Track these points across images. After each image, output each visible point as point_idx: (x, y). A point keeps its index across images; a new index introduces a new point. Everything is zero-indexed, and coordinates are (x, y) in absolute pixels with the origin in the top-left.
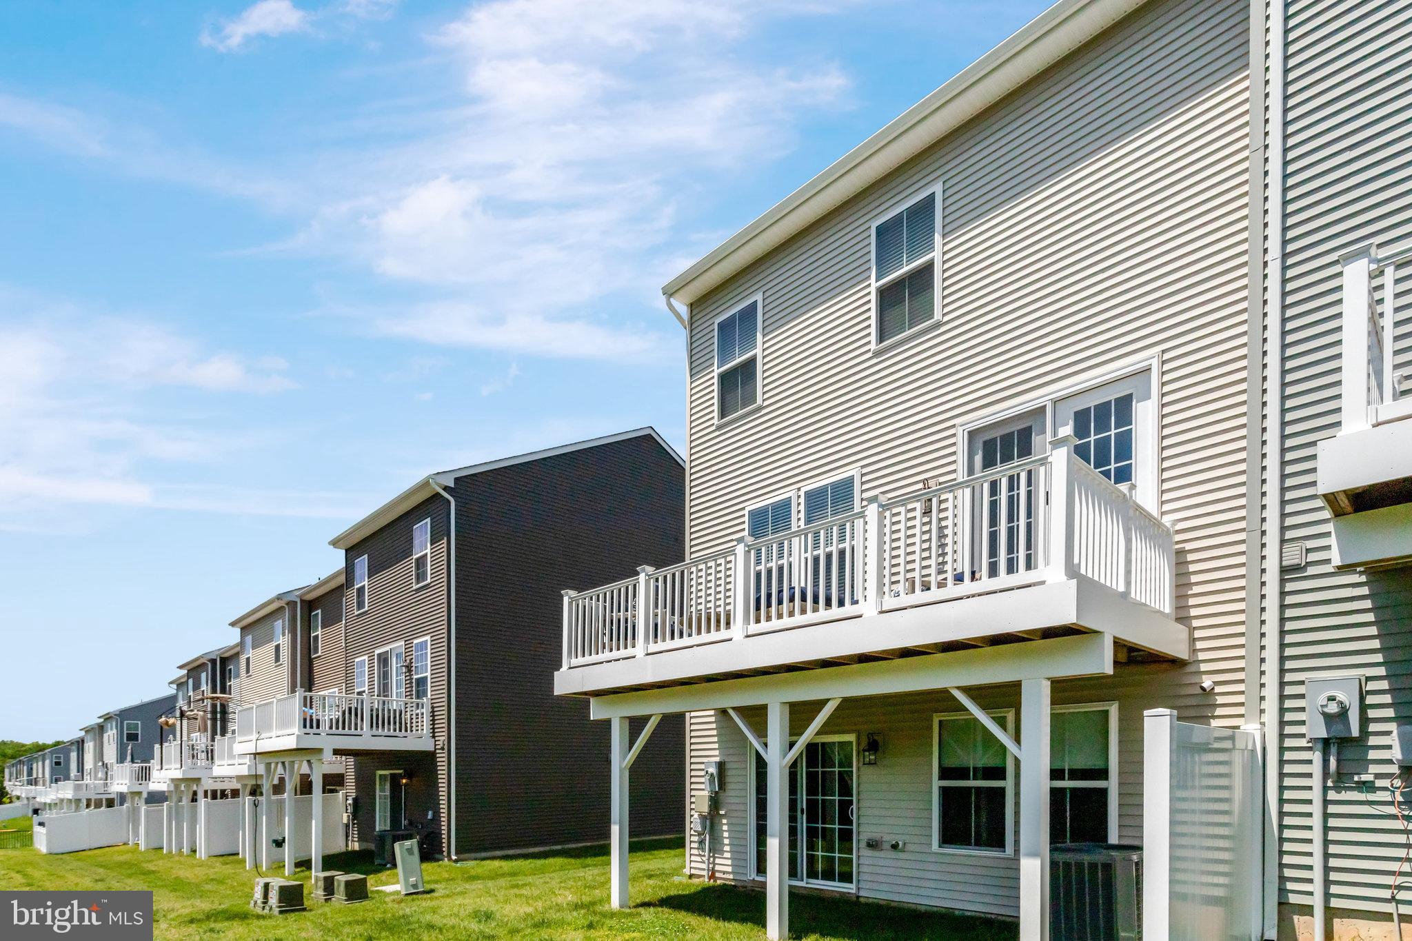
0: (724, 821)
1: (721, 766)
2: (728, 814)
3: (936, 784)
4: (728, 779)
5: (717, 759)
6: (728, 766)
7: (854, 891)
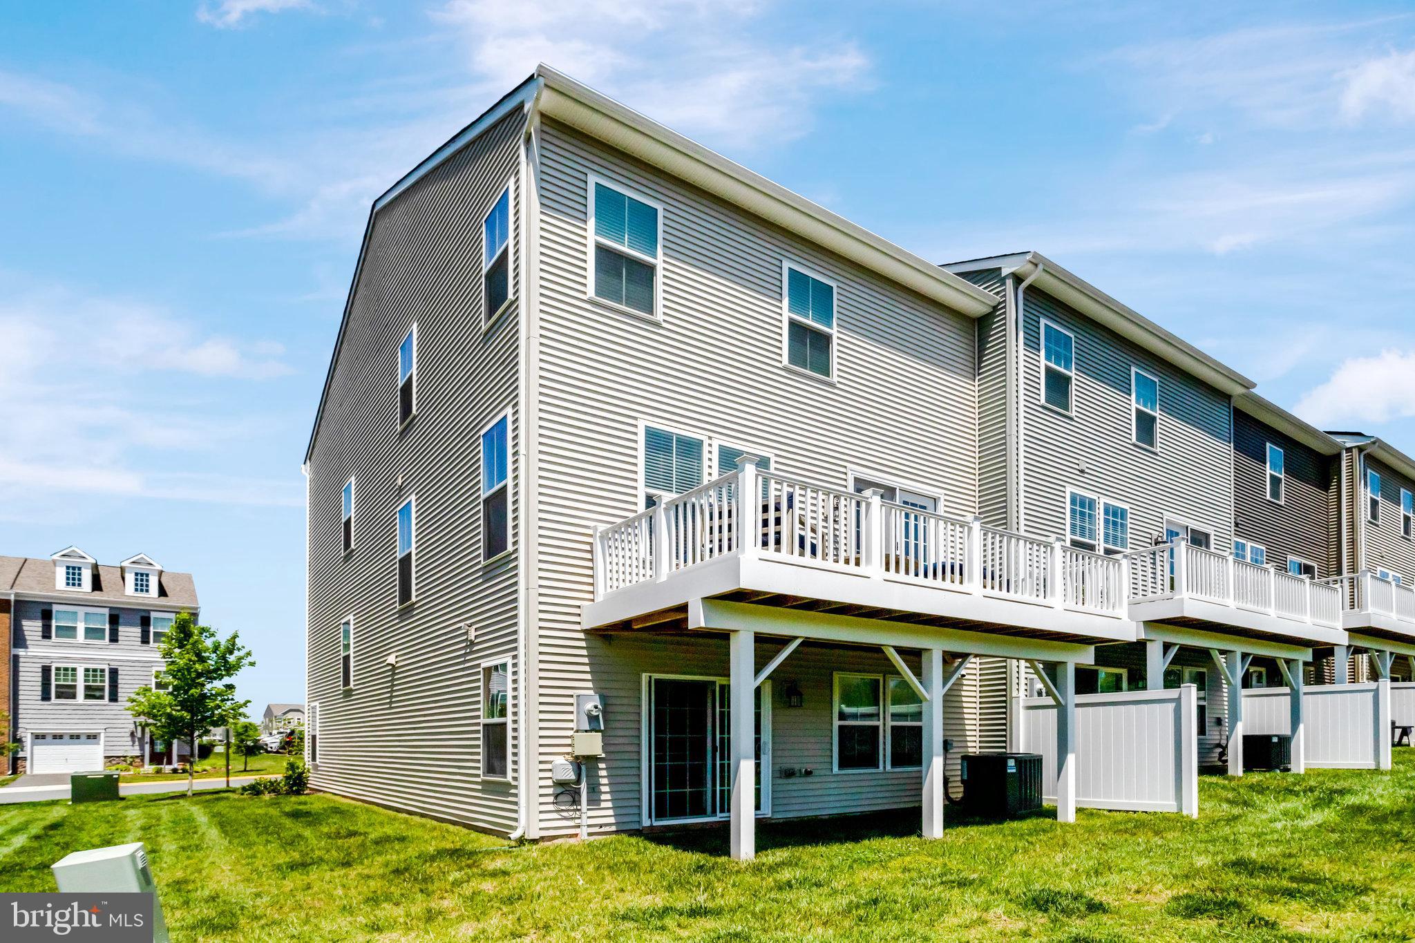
0: (602, 765)
2: (609, 757)
3: (836, 723)
4: (607, 717)
7: (770, 816)
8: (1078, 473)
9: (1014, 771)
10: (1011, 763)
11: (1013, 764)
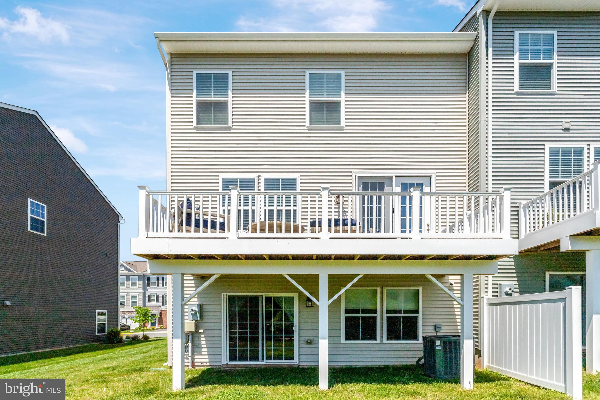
0: (202, 335)
1: (201, 307)
2: (205, 332)
3: (343, 315)
4: (204, 314)
5: (197, 303)
6: (204, 307)
7: (297, 363)
8: (561, 131)
9: (440, 348)
10: (438, 343)
11: (439, 344)
